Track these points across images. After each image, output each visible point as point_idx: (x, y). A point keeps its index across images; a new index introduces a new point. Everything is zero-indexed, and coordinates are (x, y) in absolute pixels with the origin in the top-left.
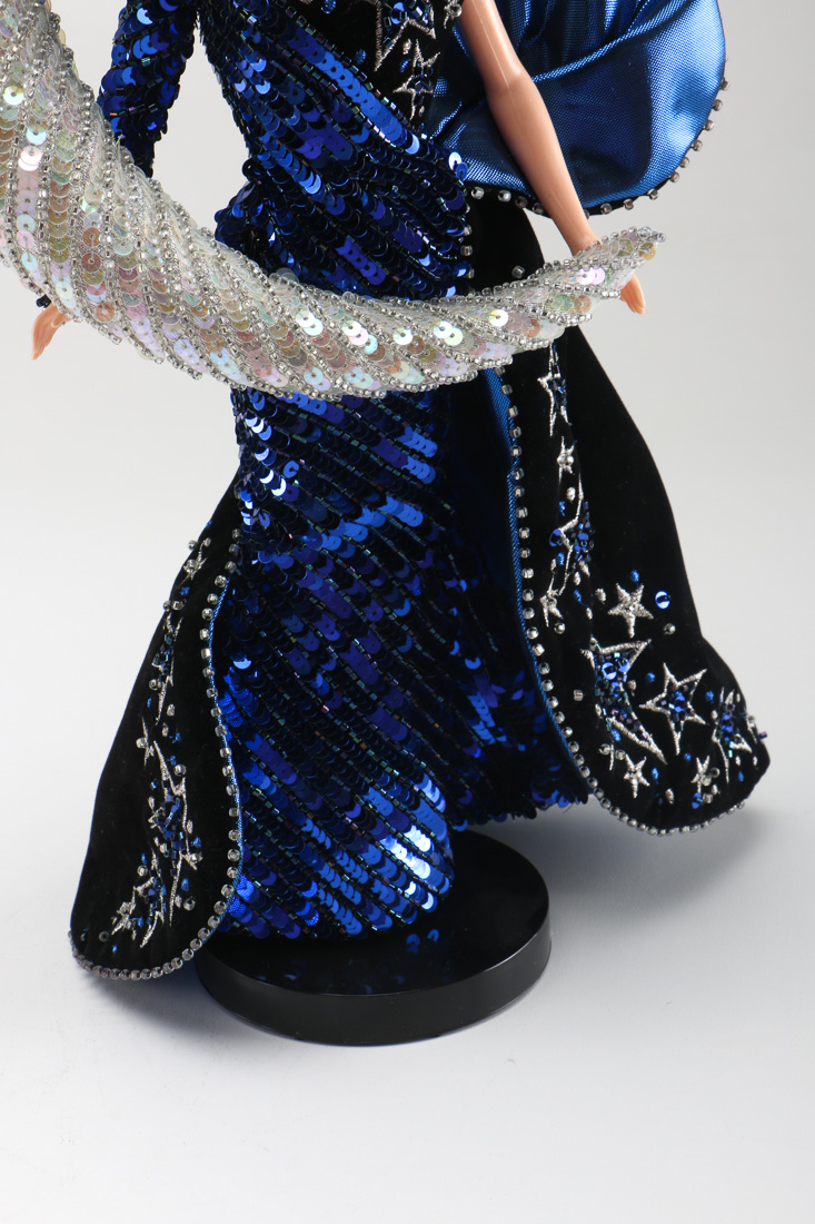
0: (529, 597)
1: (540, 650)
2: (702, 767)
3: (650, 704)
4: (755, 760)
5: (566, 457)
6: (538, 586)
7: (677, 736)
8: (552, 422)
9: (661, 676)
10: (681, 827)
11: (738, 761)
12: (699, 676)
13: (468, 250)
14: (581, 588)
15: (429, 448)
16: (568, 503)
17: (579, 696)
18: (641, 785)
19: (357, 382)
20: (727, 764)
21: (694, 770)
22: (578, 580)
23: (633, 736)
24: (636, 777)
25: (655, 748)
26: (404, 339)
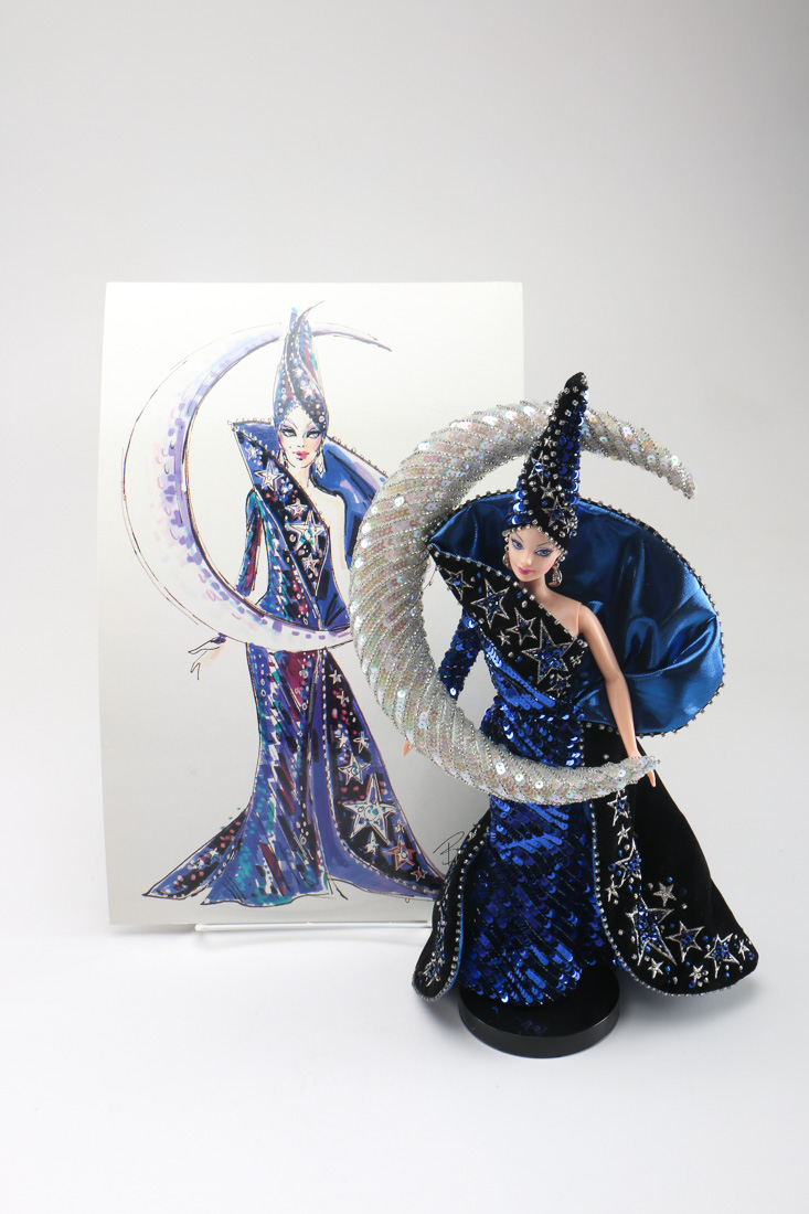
0: (598, 889)
1: (602, 911)
2: (697, 970)
3: (670, 938)
4: (741, 967)
5: (623, 833)
6: (605, 884)
7: (684, 955)
8: (615, 820)
9: (679, 926)
10: (686, 993)
11: (727, 967)
12: (700, 929)
13: (581, 748)
14: (632, 885)
15: (566, 817)
16: (624, 851)
17: (621, 933)
18: (658, 974)
19: (520, 798)
20: (717, 969)
21: (692, 971)
22: (632, 880)
23: (659, 950)
24: (656, 968)
25: (671, 956)
26: (539, 785)
